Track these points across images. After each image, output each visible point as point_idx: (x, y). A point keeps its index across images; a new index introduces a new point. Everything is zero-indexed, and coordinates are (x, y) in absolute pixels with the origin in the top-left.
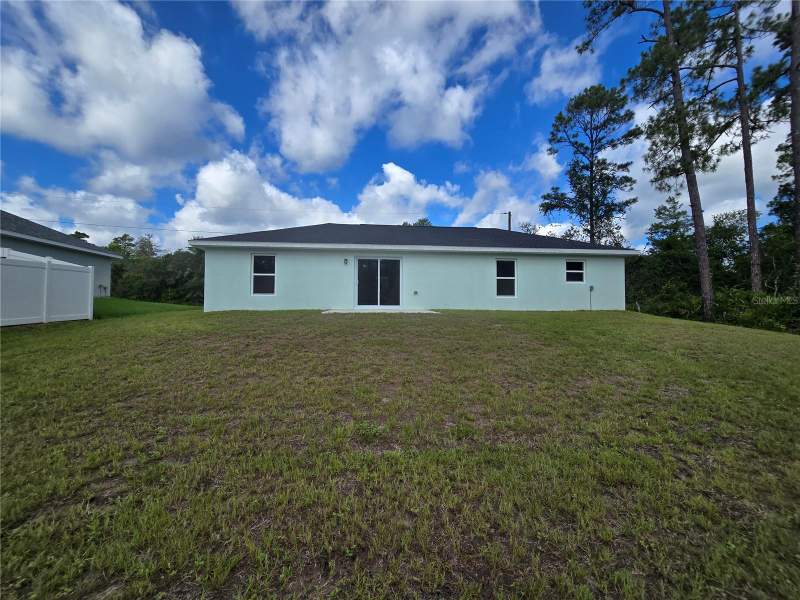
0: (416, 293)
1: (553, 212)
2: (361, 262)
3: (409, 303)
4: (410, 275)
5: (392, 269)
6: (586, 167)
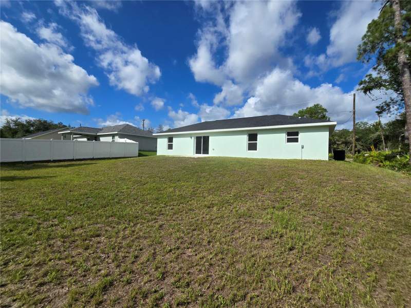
0: (214, 149)
2: (197, 138)
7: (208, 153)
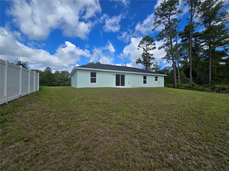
0: (128, 83)
1: (138, 64)
2: (116, 75)
3: (127, 86)
4: (127, 79)
5: (123, 77)
6: (145, 54)
7: (124, 85)
